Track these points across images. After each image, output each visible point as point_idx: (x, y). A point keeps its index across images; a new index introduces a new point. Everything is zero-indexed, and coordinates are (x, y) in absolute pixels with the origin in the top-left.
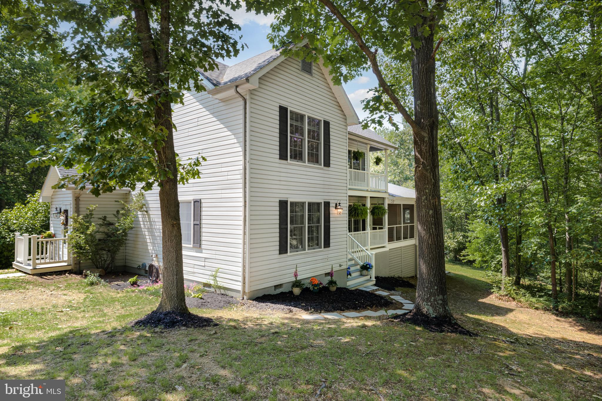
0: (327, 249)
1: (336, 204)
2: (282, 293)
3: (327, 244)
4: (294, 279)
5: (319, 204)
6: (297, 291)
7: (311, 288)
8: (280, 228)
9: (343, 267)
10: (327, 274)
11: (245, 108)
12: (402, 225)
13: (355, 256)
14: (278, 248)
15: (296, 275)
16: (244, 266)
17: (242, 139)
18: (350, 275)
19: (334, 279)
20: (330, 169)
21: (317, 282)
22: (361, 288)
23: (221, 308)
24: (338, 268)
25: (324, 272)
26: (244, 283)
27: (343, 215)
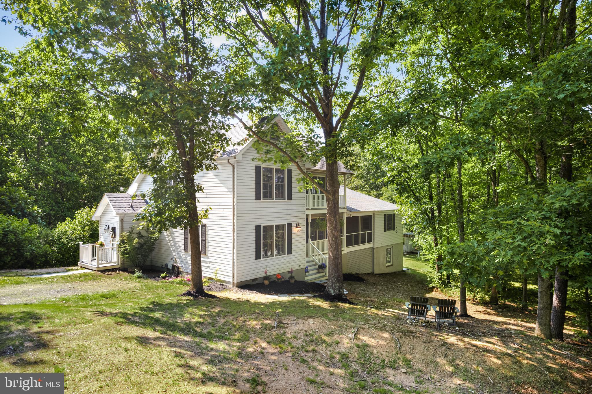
0: (289, 255)
1: (297, 224)
2: (257, 284)
3: (290, 252)
4: (265, 275)
5: (283, 226)
6: (266, 282)
7: (276, 281)
8: (256, 243)
9: (301, 267)
10: (289, 272)
11: (234, 172)
12: (360, 233)
13: (315, 258)
14: (255, 256)
15: (266, 273)
16: (233, 268)
17: (232, 190)
18: (308, 272)
19: (293, 275)
20: (292, 201)
21: (280, 277)
22: (316, 281)
23: (220, 291)
24: (298, 268)
25: (287, 270)
26: (233, 277)
27: (301, 232)
